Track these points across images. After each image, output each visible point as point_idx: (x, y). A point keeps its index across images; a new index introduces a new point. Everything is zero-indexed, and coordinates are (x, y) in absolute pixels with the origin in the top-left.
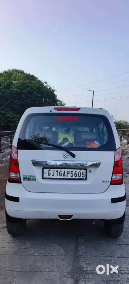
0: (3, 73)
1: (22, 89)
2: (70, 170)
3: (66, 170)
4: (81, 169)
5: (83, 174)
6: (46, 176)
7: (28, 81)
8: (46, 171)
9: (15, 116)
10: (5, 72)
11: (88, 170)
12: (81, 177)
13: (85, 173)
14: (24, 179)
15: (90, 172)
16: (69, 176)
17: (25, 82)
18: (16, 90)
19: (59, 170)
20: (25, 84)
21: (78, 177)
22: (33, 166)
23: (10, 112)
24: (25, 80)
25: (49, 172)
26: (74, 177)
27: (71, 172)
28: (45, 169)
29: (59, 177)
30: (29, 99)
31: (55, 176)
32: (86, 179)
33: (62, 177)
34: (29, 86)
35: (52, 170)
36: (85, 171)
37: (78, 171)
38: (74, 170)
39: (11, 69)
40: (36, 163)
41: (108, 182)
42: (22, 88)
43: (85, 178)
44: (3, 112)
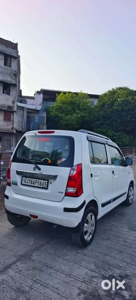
0: (107, 92)
1: (123, 107)
2: (38, 180)
3: (35, 180)
4: (45, 180)
5: (45, 184)
6: (23, 183)
7: (130, 98)
8: (24, 178)
9: (116, 134)
10: (109, 92)
11: (50, 181)
12: (44, 187)
13: (46, 184)
14: (12, 183)
15: (51, 183)
16: (36, 185)
17: (128, 98)
18: (117, 108)
19: (31, 179)
20: (127, 100)
21: (42, 186)
22: (17, 175)
23: (110, 131)
24: (127, 97)
25: (26, 180)
26: (39, 186)
27: (38, 181)
28: (23, 178)
29: (30, 184)
30: (130, 116)
31: (28, 184)
32: (47, 189)
33: (32, 185)
34: (130, 103)
35: (27, 179)
36: (47, 182)
37: (43, 181)
38: (40, 181)
39: (115, 88)
40: (18, 173)
41: (63, 193)
42: (123, 105)
43: (46, 187)
44: (104, 130)
